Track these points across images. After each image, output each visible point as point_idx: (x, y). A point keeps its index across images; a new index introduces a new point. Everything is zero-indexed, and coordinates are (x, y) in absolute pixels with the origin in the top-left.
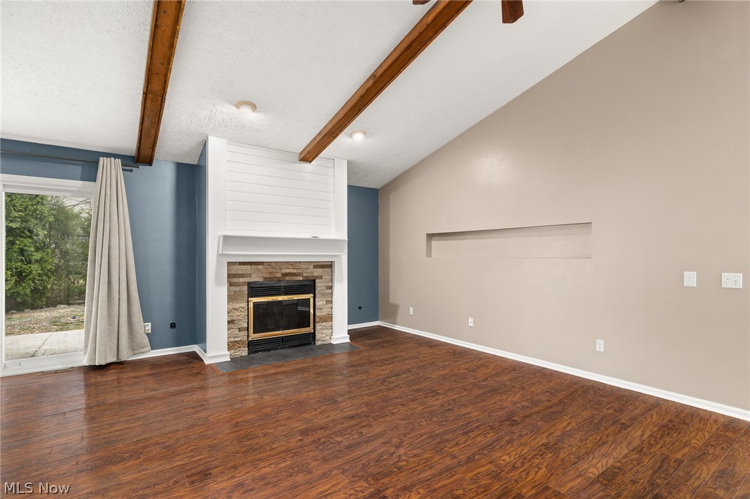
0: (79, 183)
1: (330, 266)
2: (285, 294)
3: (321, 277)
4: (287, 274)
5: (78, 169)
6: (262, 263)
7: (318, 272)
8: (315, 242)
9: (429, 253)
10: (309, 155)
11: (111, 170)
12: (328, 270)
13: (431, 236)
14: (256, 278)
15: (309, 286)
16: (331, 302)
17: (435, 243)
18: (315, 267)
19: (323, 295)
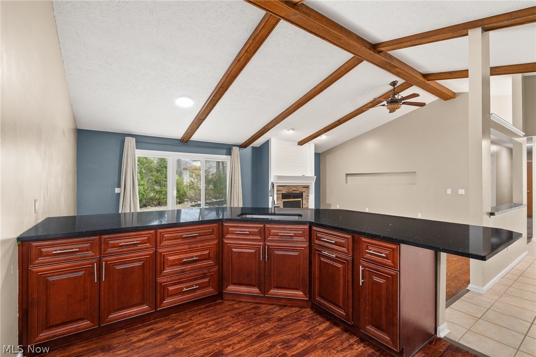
0: (225, 156)
1: (307, 187)
2: (293, 198)
3: (305, 192)
4: (293, 191)
5: (224, 151)
6: (285, 186)
7: (304, 189)
8: (303, 177)
9: (347, 182)
10: (301, 143)
11: (236, 150)
12: (307, 189)
13: (347, 175)
14: (284, 192)
15: (300, 195)
16: (308, 202)
17: (349, 178)
18: (303, 187)
19: (306, 199)
